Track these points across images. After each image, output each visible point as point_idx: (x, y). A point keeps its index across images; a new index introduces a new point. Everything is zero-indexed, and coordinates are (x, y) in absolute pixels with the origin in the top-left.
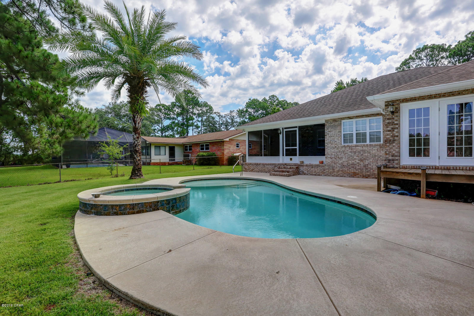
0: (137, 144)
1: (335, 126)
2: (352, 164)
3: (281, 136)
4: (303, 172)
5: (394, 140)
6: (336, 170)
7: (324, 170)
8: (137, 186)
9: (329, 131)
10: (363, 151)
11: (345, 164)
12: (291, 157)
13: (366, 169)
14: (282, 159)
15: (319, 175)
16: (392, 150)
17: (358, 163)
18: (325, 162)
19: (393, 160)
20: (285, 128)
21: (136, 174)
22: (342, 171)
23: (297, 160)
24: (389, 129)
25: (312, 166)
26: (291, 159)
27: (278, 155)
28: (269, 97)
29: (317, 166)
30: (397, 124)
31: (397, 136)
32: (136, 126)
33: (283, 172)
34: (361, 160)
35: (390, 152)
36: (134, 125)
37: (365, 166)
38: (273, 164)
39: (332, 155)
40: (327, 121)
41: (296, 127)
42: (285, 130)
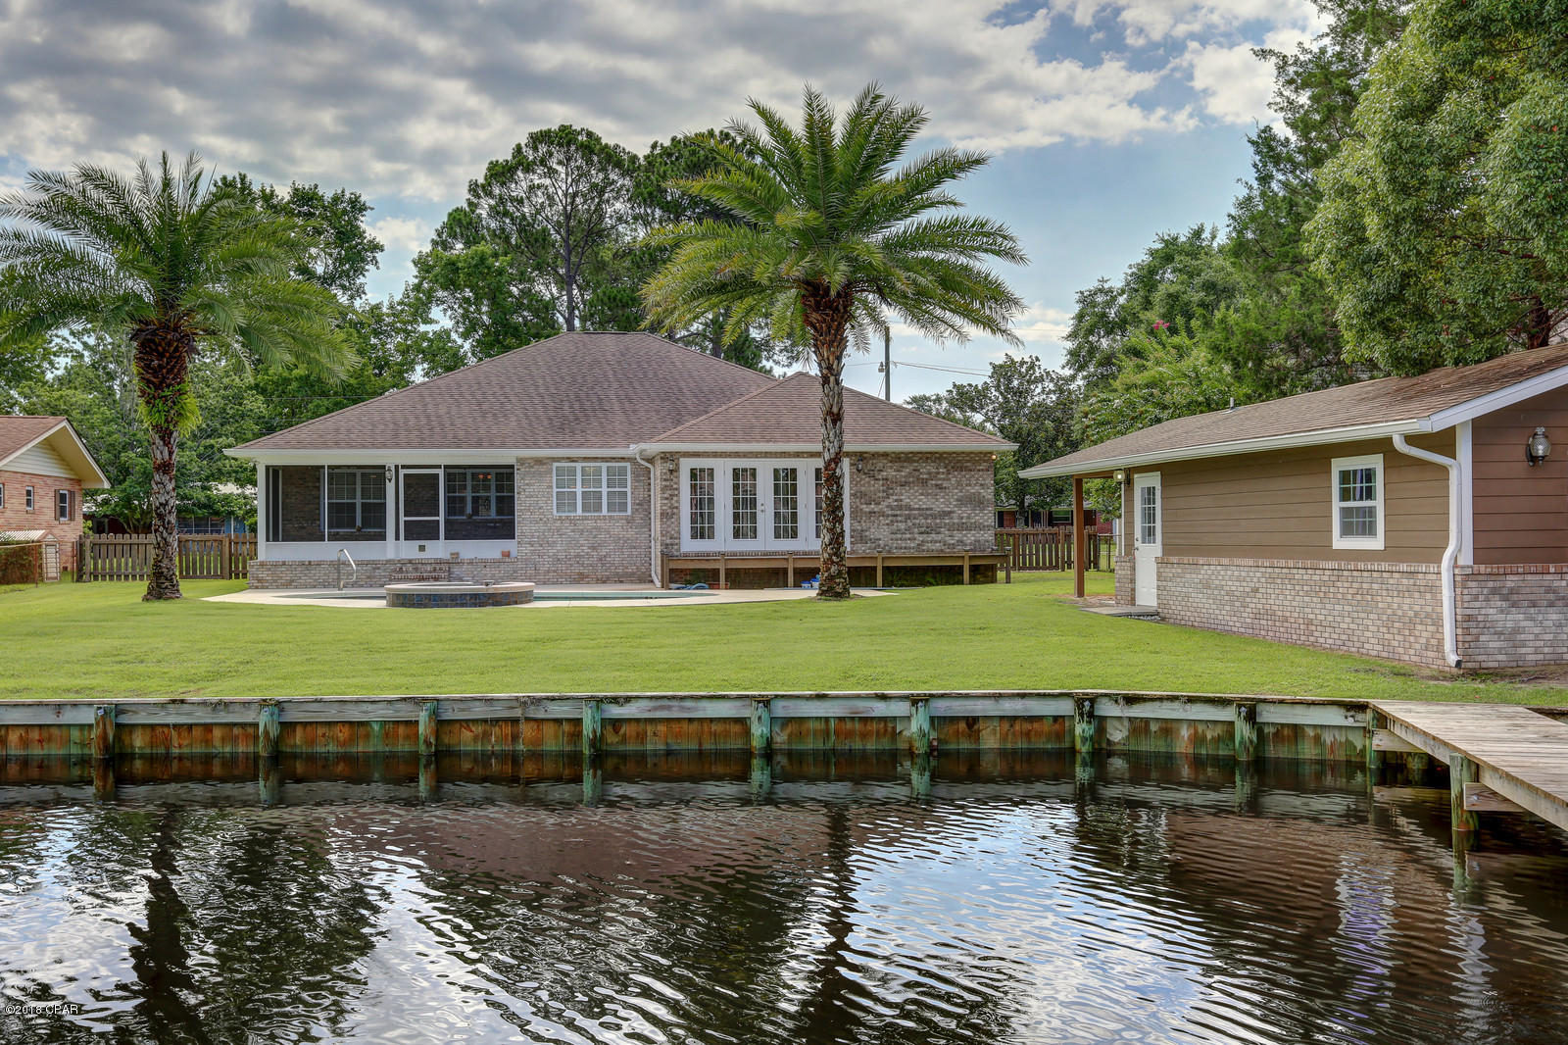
1: (540, 474)
2: (575, 557)
3: (390, 487)
5: (673, 514)
6: (543, 569)
7: (515, 572)
9: (527, 484)
10: (595, 528)
11: (561, 556)
12: (422, 543)
13: (603, 565)
14: (394, 548)
16: (671, 529)
17: (587, 553)
19: (671, 545)
20: (403, 467)
22: (554, 571)
23: (439, 549)
25: (485, 563)
26: (422, 548)
27: (382, 537)
29: (495, 562)
30: (676, 489)
31: (677, 508)
34: (594, 548)
35: (669, 532)
37: (601, 560)
38: (369, 563)
39: (533, 537)
40: (521, 461)
41: (439, 467)
42: (402, 472)
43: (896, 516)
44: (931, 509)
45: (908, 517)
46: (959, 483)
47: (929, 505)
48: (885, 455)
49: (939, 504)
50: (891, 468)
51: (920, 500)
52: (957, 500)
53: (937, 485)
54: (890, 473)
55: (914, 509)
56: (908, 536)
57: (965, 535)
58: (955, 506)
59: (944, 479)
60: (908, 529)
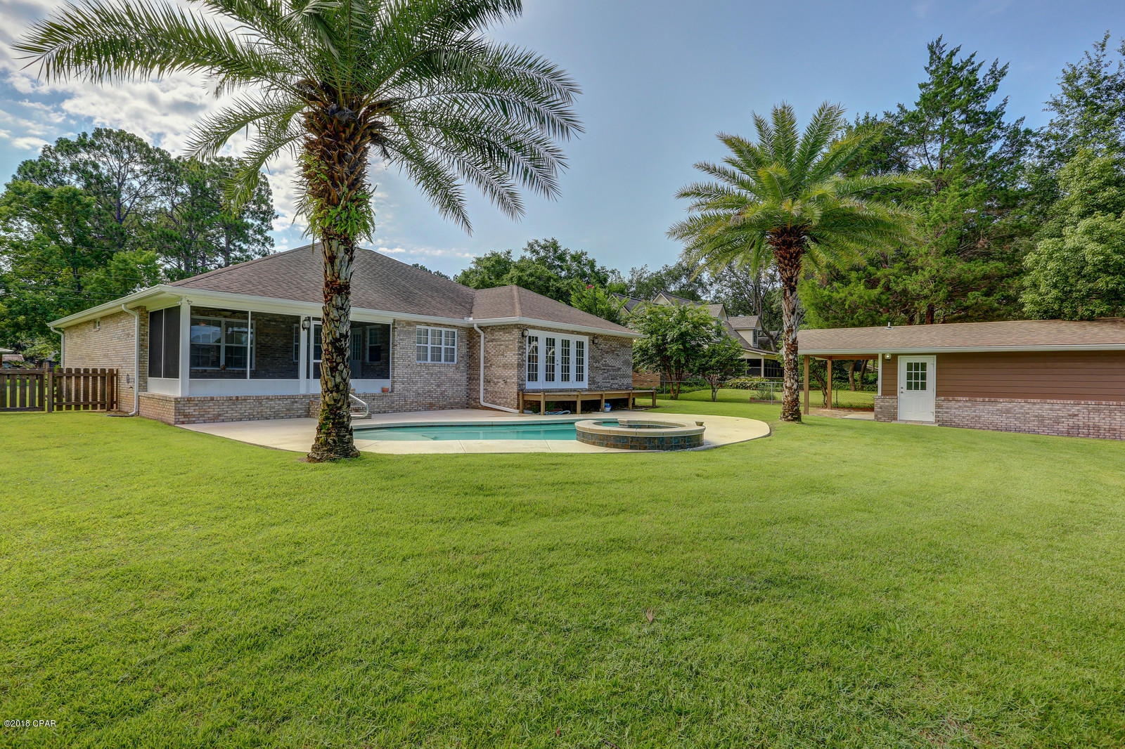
1: (409, 332)
2: (428, 392)
3: (303, 334)
5: (523, 365)
6: (409, 401)
10: (440, 372)
11: (420, 391)
13: (443, 397)
15: (385, 412)
16: (521, 375)
17: (435, 389)
18: (390, 390)
19: (522, 385)
20: (312, 319)
30: (525, 349)
34: (438, 386)
37: (442, 394)
40: (395, 322)
42: (312, 323)
43: (604, 369)
45: (608, 370)
47: (614, 364)
48: (602, 336)
49: (617, 364)
50: (603, 343)
51: (611, 361)
52: (622, 362)
53: (617, 354)
54: (603, 346)
55: (610, 366)
56: (608, 380)
57: (624, 381)
58: (622, 365)
60: (608, 377)
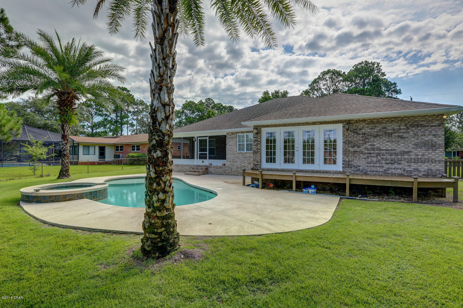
0: (65, 149)
1: (233, 138)
2: (243, 166)
3: (196, 143)
4: (211, 172)
5: (258, 152)
7: (226, 171)
8: (66, 184)
9: (229, 141)
10: (250, 157)
11: (239, 166)
12: (203, 160)
14: (197, 162)
15: (222, 174)
16: (257, 158)
17: (247, 166)
18: (226, 165)
19: (257, 165)
20: (199, 137)
21: (64, 174)
22: (237, 171)
23: (207, 162)
24: (255, 144)
25: (217, 167)
26: (203, 162)
27: (193, 158)
28: (206, 100)
29: (221, 167)
30: (259, 141)
31: (259, 149)
32: (64, 134)
33: (195, 172)
34: (249, 164)
35: (256, 159)
36: (63, 133)
38: (189, 165)
39: (231, 159)
40: (228, 133)
41: (207, 137)
42: (198, 139)
43: (371, 153)
44: (395, 150)
45: (379, 154)
46: (416, 135)
47: (393, 147)
48: (364, 121)
49: (401, 147)
50: (367, 127)
51: (387, 145)
52: (414, 145)
53: (399, 136)
54: (367, 130)
55: (383, 150)
56: (378, 165)
57: (420, 166)
58: (413, 148)
59: (404, 133)
60: (379, 161)
